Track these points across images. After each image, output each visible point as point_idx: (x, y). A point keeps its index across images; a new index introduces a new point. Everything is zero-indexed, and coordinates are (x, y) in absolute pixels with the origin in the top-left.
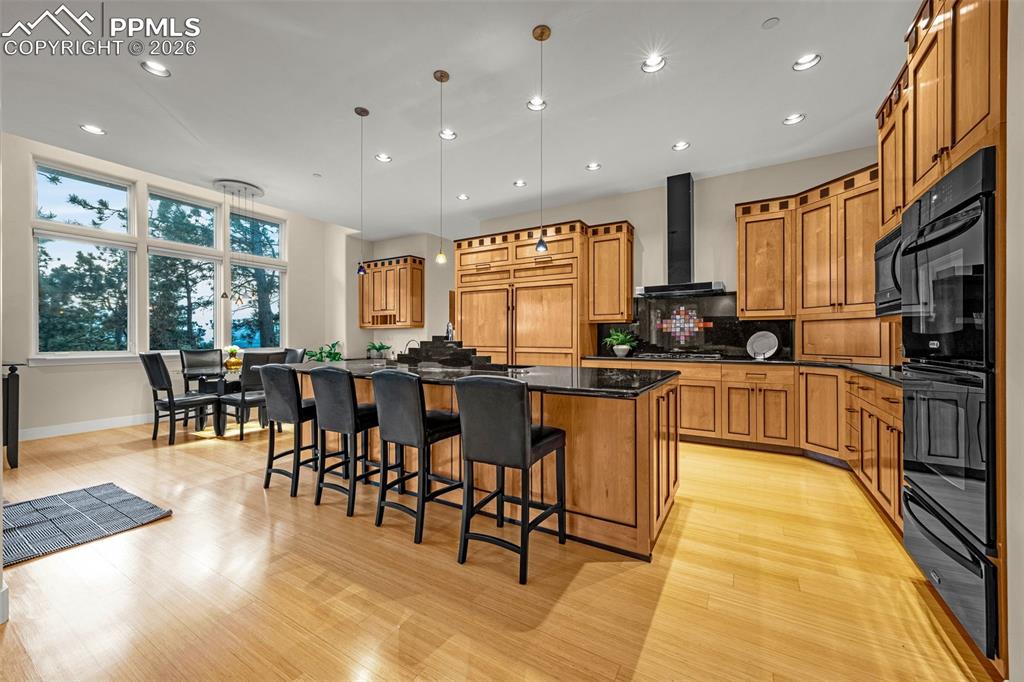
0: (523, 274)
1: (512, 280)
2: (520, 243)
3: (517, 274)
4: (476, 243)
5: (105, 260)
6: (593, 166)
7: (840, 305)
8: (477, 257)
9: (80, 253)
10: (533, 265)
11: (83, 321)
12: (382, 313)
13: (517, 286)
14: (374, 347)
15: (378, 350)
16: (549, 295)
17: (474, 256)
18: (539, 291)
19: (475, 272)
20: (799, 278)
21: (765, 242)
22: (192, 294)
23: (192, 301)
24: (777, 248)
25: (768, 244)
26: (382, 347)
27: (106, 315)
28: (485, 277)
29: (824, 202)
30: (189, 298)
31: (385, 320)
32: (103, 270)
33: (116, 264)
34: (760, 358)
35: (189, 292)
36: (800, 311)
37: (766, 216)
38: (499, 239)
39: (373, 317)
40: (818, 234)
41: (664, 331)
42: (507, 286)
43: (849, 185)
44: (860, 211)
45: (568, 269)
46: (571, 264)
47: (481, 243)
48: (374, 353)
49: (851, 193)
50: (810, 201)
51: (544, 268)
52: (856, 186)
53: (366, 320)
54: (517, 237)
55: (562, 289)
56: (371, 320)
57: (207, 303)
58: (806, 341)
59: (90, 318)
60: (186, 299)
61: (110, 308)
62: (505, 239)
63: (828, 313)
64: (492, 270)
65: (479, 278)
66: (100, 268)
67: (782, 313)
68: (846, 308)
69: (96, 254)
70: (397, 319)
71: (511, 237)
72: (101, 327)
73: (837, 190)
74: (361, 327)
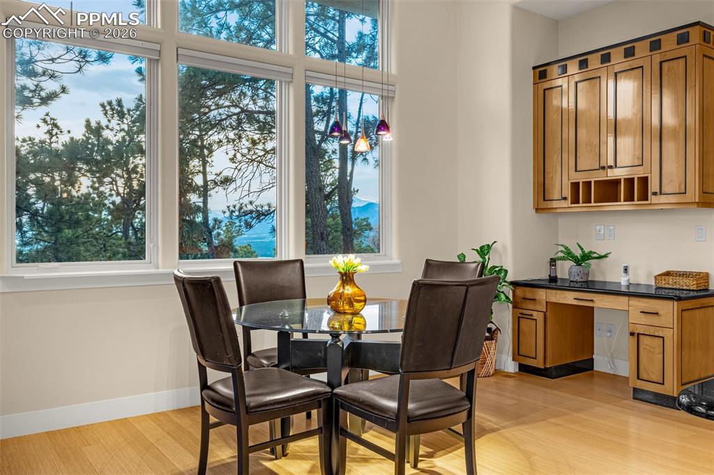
5: (112, 130)
9: (88, 122)
11: (91, 210)
12: (602, 175)
14: (569, 255)
15: (578, 262)
22: (208, 169)
23: (209, 177)
26: (587, 257)
27: (113, 203)
30: (204, 173)
32: (112, 144)
33: (123, 134)
35: (204, 165)
39: (575, 186)
48: (566, 268)
53: (555, 193)
56: (567, 192)
57: (227, 181)
59: (99, 206)
60: (201, 175)
61: (118, 194)
66: (108, 142)
69: (104, 122)
70: (654, 186)
72: (110, 217)
74: (538, 210)
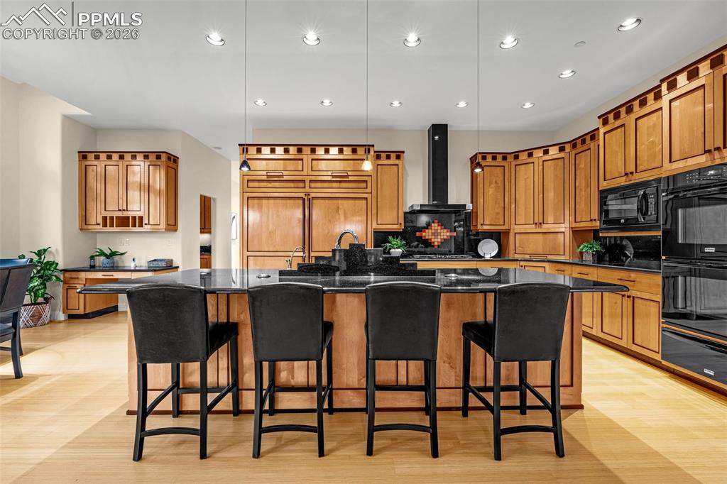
0: (319, 185)
1: (308, 189)
2: (315, 157)
3: (313, 185)
4: (266, 150)
6: (396, 104)
7: (540, 224)
8: (267, 165)
10: (330, 178)
12: (120, 214)
13: (313, 195)
14: (102, 253)
15: (108, 257)
16: (346, 206)
17: (264, 162)
18: (335, 201)
19: (265, 178)
20: (513, 206)
21: (494, 181)
24: (501, 184)
25: (496, 182)
26: (113, 254)
28: (277, 185)
29: (531, 160)
31: (124, 222)
34: (488, 257)
36: (513, 226)
37: (494, 163)
38: (293, 150)
39: (105, 218)
40: (525, 179)
41: (423, 238)
42: (303, 195)
43: (546, 152)
44: (552, 168)
45: (363, 185)
46: (366, 181)
47: (273, 151)
48: (101, 260)
49: (546, 157)
50: (520, 158)
51: (340, 182)
52: (550, 154)
53: (93, 221)
54: (313, 151)
55: (357, 202)
56: (100, 221)
58: (517, 245)
62: (300, 151)
63: (531, 228)
64: (285, 178)
65: (270, 185)
67: (503, 228)
68: (544, 226)
70: (145, 221)
71: (307, 150)
73: (538, 154)
74: (81, 229)
